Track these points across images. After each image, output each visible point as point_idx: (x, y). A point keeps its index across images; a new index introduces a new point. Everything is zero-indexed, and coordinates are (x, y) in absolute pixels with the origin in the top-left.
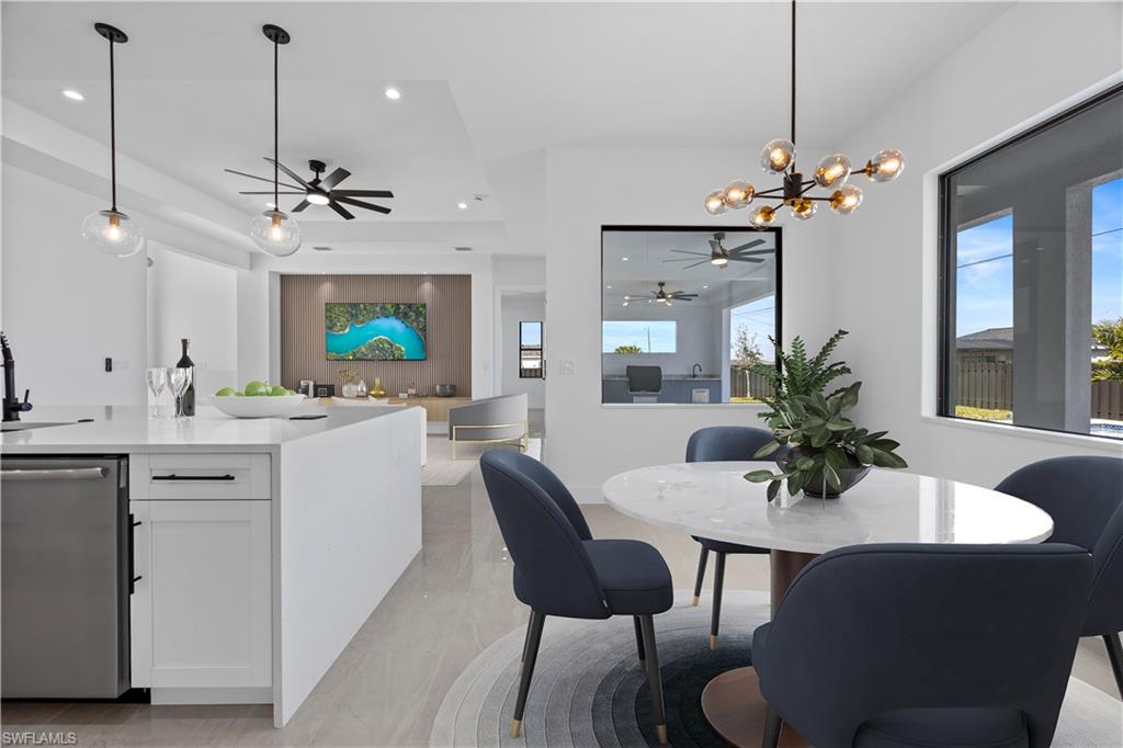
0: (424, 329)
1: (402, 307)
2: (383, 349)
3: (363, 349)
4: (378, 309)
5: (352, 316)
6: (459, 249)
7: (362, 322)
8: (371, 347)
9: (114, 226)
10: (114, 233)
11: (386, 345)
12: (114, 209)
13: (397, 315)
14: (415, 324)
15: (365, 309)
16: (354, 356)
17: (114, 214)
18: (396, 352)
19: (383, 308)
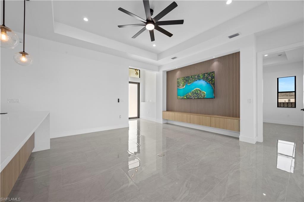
0: (214, 84)
1: (206, 75)
2: (197, 93)
3: (190, 94)
4: (196, 77)
5: (186, 81)
6: (231, 37)
7: (190, 83)
8: (193, 93)
9: (24, 56)
10: (24, 59)
11: (199, 92)
12: (24, 51)
13: (203, 79)
14: (211, 82)
15: (192, 77)
16: (186, 97)
17: (24, 53)
18: (202, 94)
19: (199, 76)
